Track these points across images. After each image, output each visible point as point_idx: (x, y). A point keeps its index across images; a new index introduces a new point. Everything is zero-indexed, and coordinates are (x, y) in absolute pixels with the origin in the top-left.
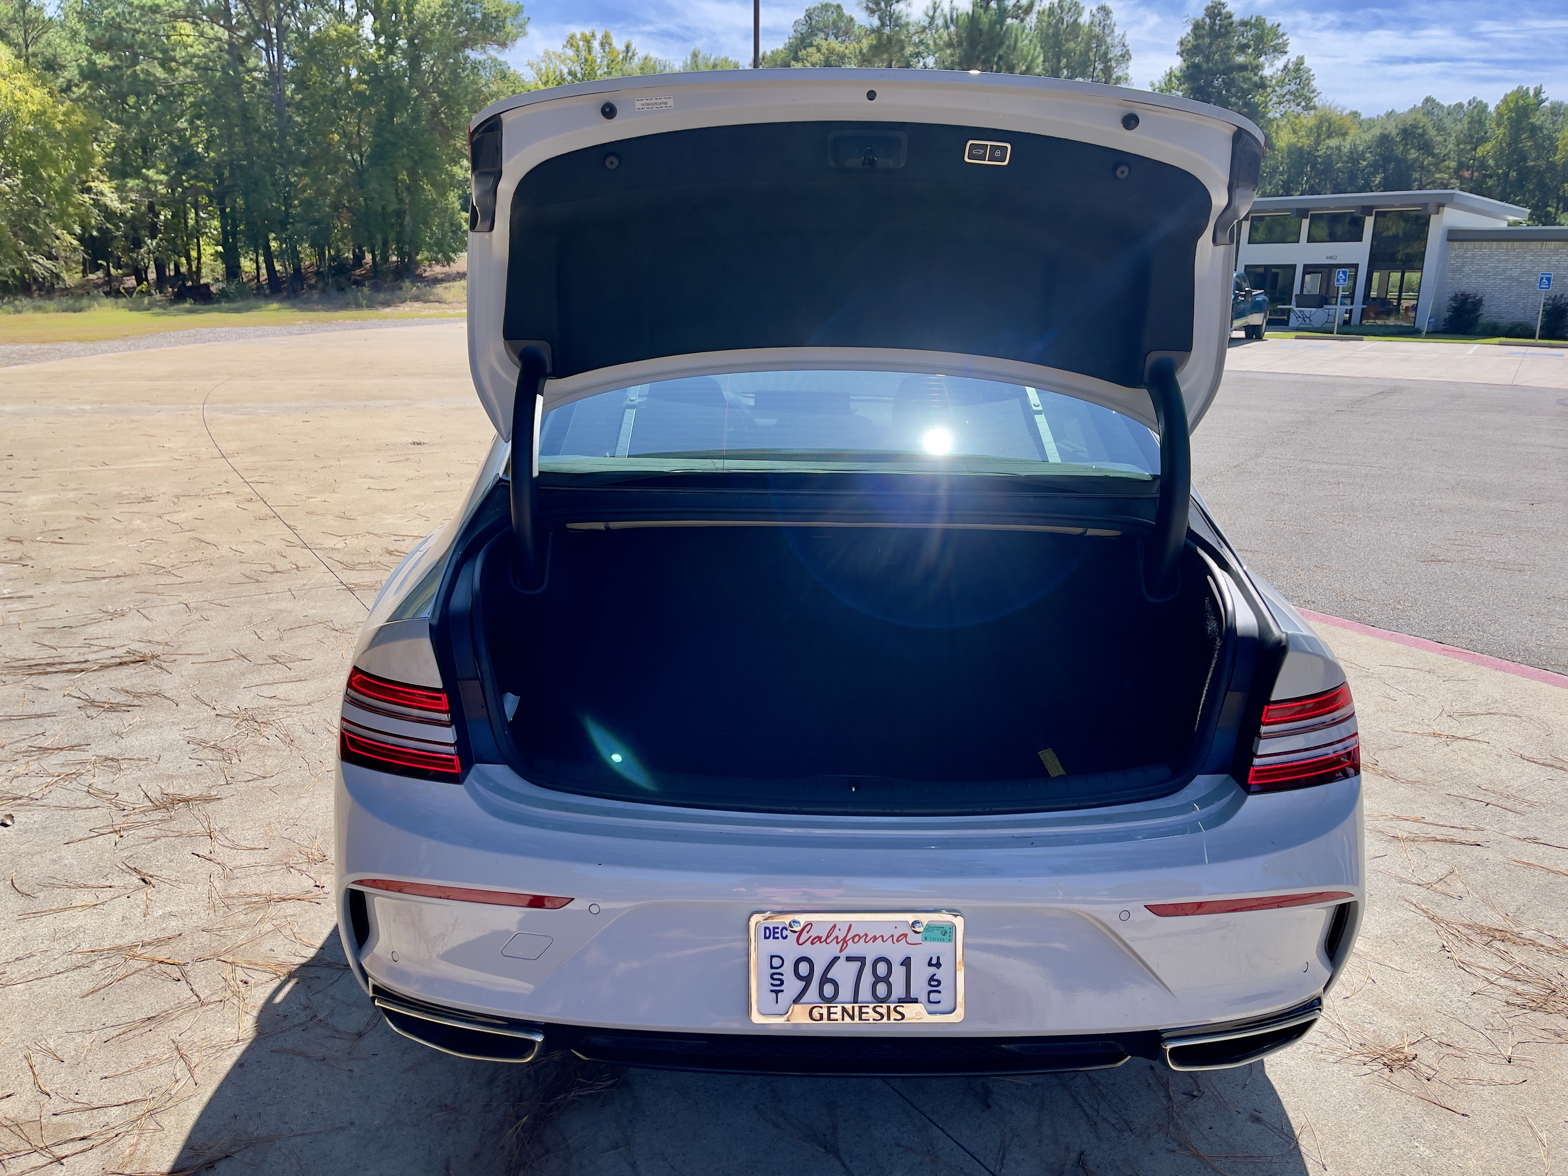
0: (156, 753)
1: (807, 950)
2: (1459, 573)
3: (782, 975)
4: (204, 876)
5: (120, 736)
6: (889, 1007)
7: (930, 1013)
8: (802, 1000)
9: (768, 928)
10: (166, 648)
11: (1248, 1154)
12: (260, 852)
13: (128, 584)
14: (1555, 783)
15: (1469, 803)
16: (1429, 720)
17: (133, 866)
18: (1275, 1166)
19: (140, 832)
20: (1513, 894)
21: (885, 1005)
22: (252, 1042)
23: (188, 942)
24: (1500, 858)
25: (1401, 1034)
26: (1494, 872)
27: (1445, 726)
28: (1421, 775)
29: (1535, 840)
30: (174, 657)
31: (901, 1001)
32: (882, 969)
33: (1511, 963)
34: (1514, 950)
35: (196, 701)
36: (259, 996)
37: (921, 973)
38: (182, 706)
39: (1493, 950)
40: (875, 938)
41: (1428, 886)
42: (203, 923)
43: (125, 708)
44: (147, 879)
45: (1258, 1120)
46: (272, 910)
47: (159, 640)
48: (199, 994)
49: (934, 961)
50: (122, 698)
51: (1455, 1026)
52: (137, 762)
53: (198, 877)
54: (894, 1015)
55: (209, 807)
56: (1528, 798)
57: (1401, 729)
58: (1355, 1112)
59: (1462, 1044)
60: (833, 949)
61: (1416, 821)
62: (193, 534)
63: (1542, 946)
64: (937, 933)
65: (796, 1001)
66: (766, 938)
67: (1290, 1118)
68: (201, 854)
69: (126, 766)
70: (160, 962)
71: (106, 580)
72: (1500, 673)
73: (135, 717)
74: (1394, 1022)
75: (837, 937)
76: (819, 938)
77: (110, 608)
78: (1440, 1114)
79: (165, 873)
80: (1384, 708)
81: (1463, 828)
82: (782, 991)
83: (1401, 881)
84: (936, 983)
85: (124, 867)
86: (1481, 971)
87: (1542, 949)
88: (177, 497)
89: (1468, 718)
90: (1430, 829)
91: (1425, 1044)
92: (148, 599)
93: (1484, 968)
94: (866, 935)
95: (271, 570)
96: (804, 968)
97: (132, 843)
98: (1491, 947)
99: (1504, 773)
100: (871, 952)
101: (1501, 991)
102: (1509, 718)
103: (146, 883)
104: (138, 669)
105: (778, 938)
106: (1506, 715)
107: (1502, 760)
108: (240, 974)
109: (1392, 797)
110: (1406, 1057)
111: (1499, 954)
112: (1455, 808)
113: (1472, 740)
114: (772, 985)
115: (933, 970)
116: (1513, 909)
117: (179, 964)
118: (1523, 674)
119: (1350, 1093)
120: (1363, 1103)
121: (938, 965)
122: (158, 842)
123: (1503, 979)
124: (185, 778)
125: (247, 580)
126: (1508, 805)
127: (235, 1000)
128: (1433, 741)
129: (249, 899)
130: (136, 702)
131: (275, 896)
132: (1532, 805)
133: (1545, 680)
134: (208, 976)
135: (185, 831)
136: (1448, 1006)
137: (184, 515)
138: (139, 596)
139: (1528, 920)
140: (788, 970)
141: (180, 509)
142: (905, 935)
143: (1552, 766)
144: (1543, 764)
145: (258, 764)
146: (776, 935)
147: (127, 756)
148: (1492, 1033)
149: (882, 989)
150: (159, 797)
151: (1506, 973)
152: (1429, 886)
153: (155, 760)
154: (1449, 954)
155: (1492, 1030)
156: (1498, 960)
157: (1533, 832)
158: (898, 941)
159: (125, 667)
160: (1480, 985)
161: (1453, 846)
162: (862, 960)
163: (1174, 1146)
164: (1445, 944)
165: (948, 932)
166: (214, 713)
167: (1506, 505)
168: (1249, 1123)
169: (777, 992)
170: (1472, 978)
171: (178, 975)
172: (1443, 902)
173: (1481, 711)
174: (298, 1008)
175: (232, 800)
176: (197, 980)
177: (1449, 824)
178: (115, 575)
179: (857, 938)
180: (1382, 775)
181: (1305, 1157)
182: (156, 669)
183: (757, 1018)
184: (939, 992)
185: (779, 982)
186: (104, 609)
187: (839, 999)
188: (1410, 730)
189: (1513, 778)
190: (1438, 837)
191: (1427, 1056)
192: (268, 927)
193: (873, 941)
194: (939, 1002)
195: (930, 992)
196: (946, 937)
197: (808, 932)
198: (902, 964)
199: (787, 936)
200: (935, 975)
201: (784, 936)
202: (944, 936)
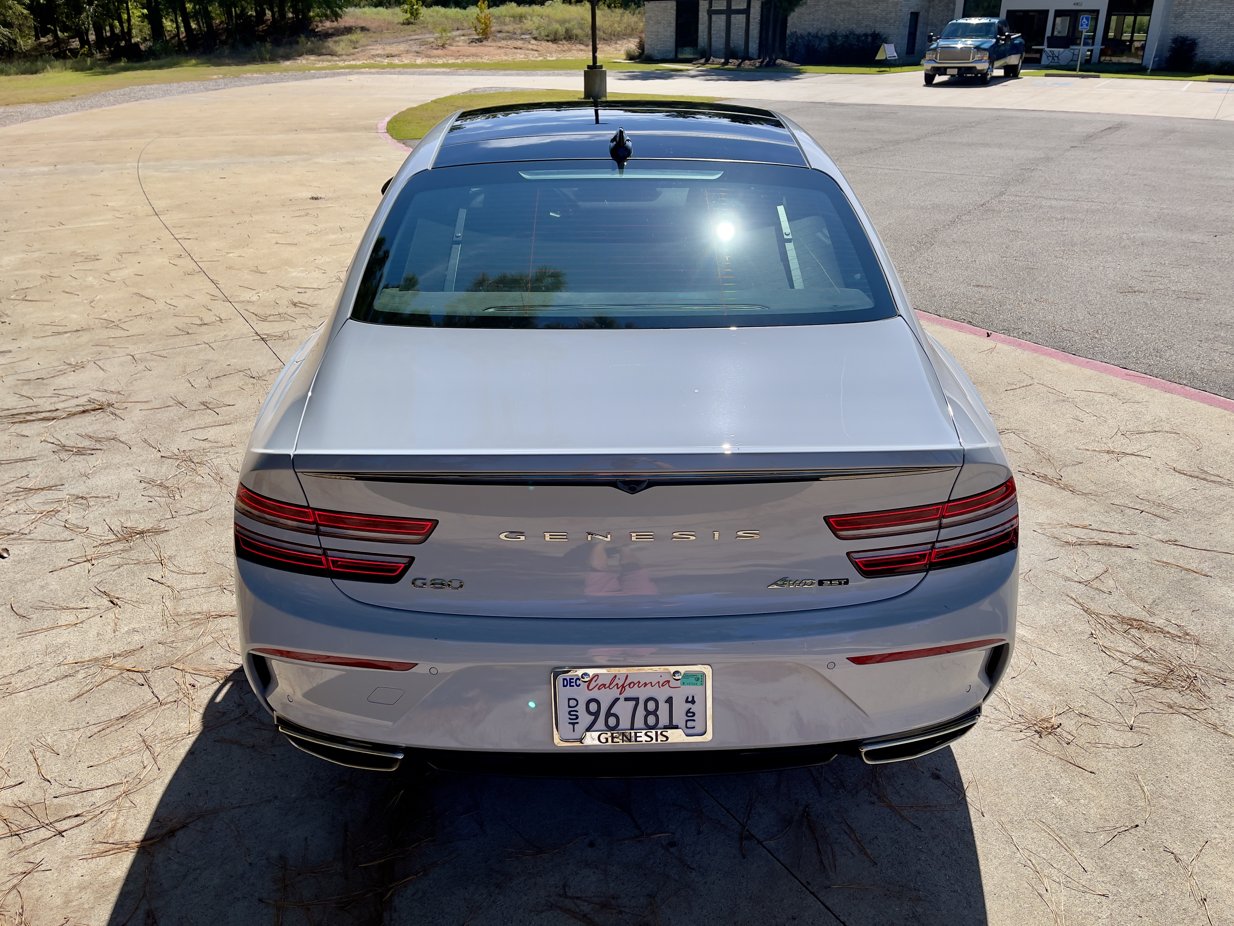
0: (116, 491)
1: (595, 694)
2: (1149, 302)
3: (577, 712)
4: (158, 598)
5: (86, 476)
6: (656, 733)
7: (687, 735)
8: (594, 728)
9: (566, 679)
10: (119, 396)
11: (927, 804)
12: (200, 576)
13: (85, 337)
14: (1198, 492)
15: (1127, 511)
16: (1107, 438)
17: (103, 590)
18: (946, 813)
19: (107, 561)
20: (1151, 589)
21: (654, 731)
22: (200, 734)
23: (148, 652)
24: (1146, 558)
25: (1051, 707)
26: (1139, 571)
27: (1120, 443)
28: (1093, 488)
29: (1175, 543)
30: (125, 405)
31: (666, 727)
33: (1142, 647)
34: (1146, 636)
35: (145, 445)
36: (203, 697)
37: (680, 708)
38: (134, 449)
39: (1130, 636)
40: (646, 684)
41: (1085, 584)
42: (159, 638)
43: (89, 452)
44: (116, 601)
45: (938, 777)
46: (211, 625)
47: (113, 389)
48: (158, 696)
49: (690, 699)
50: (86, 443)
51: (1092, 699)
52: (102, 499)
53: (154, 598)
54: (660, 738)
55: (159, 538)
56: (1175, 505)
57: (1083, 447)
58: (1010, 769)
59: (1096, 715)
60: (615, 693)
61: (1084, 527)
62: (135, 290)
63: (1168, 633)
64: (692, 680)
66: (564, 686)
67: (961, 775)
68: (155, 578)
69: (93, 503)
70: (128, 670)
71: (68, 335)
72: (1168, 395)
73: (97, 460)
74: (1047, 697)
75: (617, 684)
76: (604, 685)
77: (73, 361)
78: (1073, 771)
79: (128, 595)
80: (1072, 428)
81: (1120, 533)
82: (577, 723)
83: (1067, 579)
84: (692, 714)
85: (96, 591)
86: (1118, 654)
87: (1168, 635)
88: (121, 254)
89: (1137, 436)
90: (1094, 534)
91: (1069, 715)
92: (102, 351)
93: (1121, 652)
94: (639, 682)
95: (199, 322)
96: (593, 707)
97: (101, 570)
98: (1129, 634)
99: (1159, 484)
100: (643, 694)
101: (1132, 671)
102: (1169, 435)
103: (114, 604)
104: (97, 416)
105: (573, 686)
106: (1167, 432)
107: (1158, 473)
108: (189, 679)
109: (1069, 507)
110: (1053, 726)
111: (1134, 640)
112: (1116, 516)
113: (1138, 456)
114: (570, 719)
115: (689, 705)
116: (1150, 601)
117: (142, 672)
118: (1186, 395)
119: (1007, 755)
120: (1017, 762)
121: (693, 702)
122: (121, 569)
123: (1134, 661)
124: (140, 513)
125: (180, 333)
126: (1157, 512)
127: (186, 700)
128: (1107, 457)
129: (193, 617)
130: (98, 446)
131: (213, 614)
132: (1177, 512)
133: (1203, 400)
134: (165, 681)
135: (141, 559)
136: (1090, 683)
137: (126, 271)
138: (95, 349)
139: (1160, 611)
140: (581, 708)
141: (123, 266)
142: (668, 682)
143: (1197, 477)
144: (1191, 476)
145: (196, 500)
146: (572, 684)
147: (93, 494)
148: (1121, 706)
149: (651, 720)
150: (120, 530)
151: (1137, 656)
152: (1087, 583)
153: (116, 497)
154: (1095, 641)
155: (1121, 703)
156: (1131, 644)
157: (1175, 535)
158: (662, 686)
159: (87, 414)
160: (1117, 665)
161: (1110, 549)
162: (637, 700)
163: (874, 799)
164: (1093, 632)
165: (700, 678)
166: (159, 454)
167: (1195, 237)
168: (931, 780)
169: (573, 724)
170: (1111, 660)
171: (141, 681)
172: (1097, 596)
173: (1149, 430)
174: (233, 706)
175: (177, 532)
176: (157, 685)
177: (1110, 530)
178: (75, 329)
179: (632, 684)
180: (1064, 489)
181: (970, 806)
182: (111, 416)
183: (558, 742)
184: (694, 720)
185: (575, 717)
186: (68, 362)
187: (619, 727)
188: (1090, 448)
189: (1165, 489)
190: (1100, 541)
191: (1069, 724)
192: (209, 639)
193: (644, 687)
194: (694, 727)
195: (687, 721)
196: (699, 682)
197: (595, 681)
198: (666, 702)
199: (580, 684)
200: (691, 709)
201: (578, 684)
202: (697, 681)
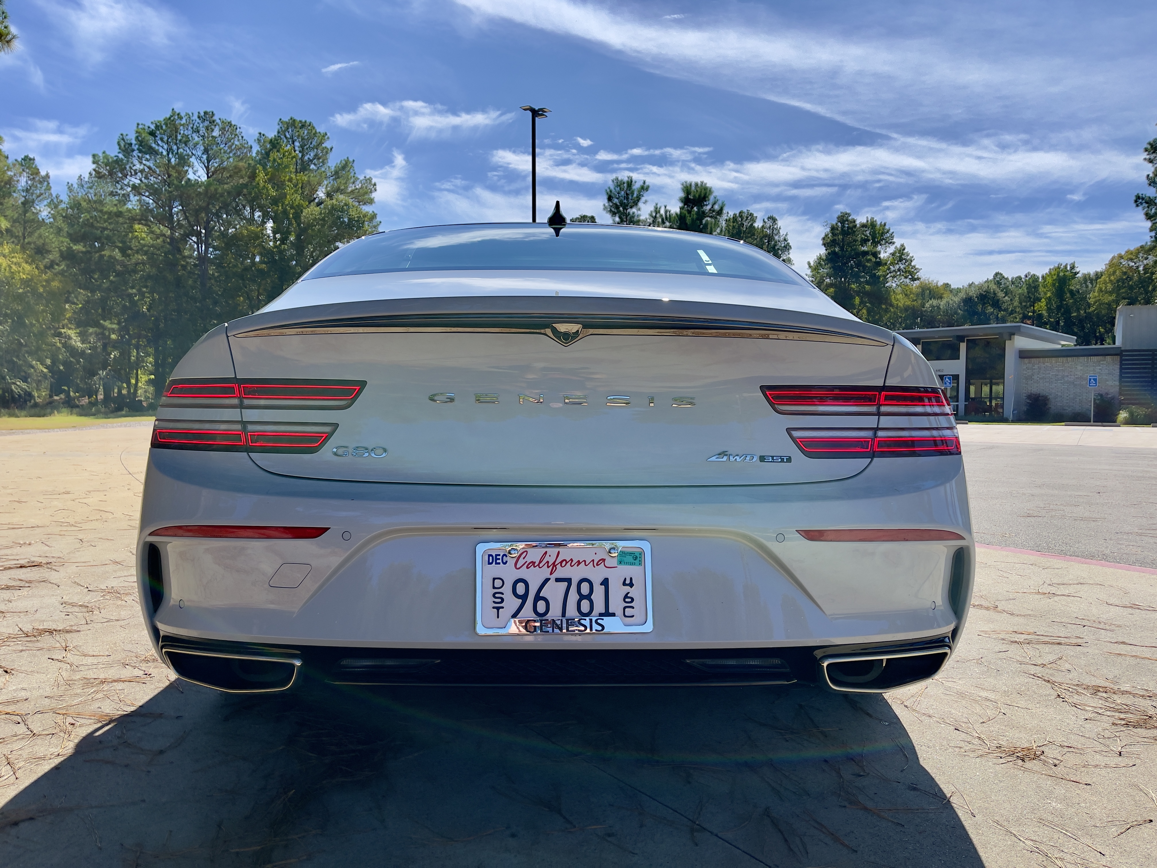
0: (34, 609)
1: (523, 573)
3: (503, 594)
4: (54, 670)
5: (9, 601)
6: (591, 620)
7: (625, 625)
8: (519, 616)
9: (492, 555)
10: (59, 559)
11: (907, 808)
13: (38, 530)
14: (1134, 615)
15: (1069, 625)
16: (1034, 586)
18: (931, 815)
20: (1110, 669)
21: (587, 618)
22: (71, 756)
23: (32, 703)
24: (1097, 652)
25: (1030, 741)
26: (1094, 659)
27: (1048, 589)
28: (1031, 612)
29: (1124, 643)
30: (63, 564)
31: (601, 615)
32: (585, 589)
33: (1113, 703)
34: (1115, 697)
35: (75, 585)
36: (82, 732)
37: (617, 592)
38: (62, 587)
39: (1098, 697)
40: (579, 563)
42: (47, 694)
43: (18, 588)
44: (8, 670)
45: (915, 789)
46: (105, 687)
47: (54, 556)
48: (32, 730)
49: (628, 582)
50: (17, 584)
51: (1072, 737)
52: (18, 613)
53: (49, 670)
54: (595, 627)
55: (69, 635)
57: (1013, 591)
59: (1080, 746)
60: (545, 572)
61: (1029, 634)
62: (97, 508)
63: (1137, 694)
64: (630, 557)
65: (514, 616)
67: (942, 788)
68: (56, 659)
69: (8, 616)
70: (7, 714)
71: (23, 529)
72: (1085, 565)
73: (24, 592)
74: (1023, 735)
75: (548, 562)
76: (533, 563)
78: (1067, 785)
79: (24, 668)
80: (999, 581)
81: (1066, 638)
82: (503, 608)
83: (1022, 663)
84: (630, 600)
86: (1090, 708)
87: (1137, 696)
89: (1064, 586)
90: (1041, 638)
91: (1050, 746)
92: (52, 538)
93: (1093, 707)
94: (572, 560)
96: (521, 589)
98: (1096, 695)
99: (1095, 611)
100: (575, 574)
101: (1108, 718)
102: (1095, 586)
103: (6, 672)
104: (33, 569)
105: (499, 563)
106: (1092, 584)
107: (1092, 605)
108: (70, 720)
109: (1010, 623)
110: (1035, 754)
111: (1104, 699)
112: (1060, 628)
113: (1068, 596)
114: (494, 602)
115: (627, 589)
116: (1111, 676)
119: (990, 774)
120: (1002, 779)
121: (631, 585)
122: (23, 653)
123: (1109, 712)
124: (54, 621)
126: (1100, 626)
127: (61, 734)
128: (1038, 596)
129: (87, 681)
130: (27, 585)
131: (109, 680)
132: (1118, 627)
134: (43, 721)
135: (46, 647)
136: (1066, 726)
137: (92, 499)
138: (46, 536)
139: (1124, 682)
140: (507, 590)
141: (90, 497)
142: (604, 560)
144: (1124, 607)
145: (116, 612)
146: (498, 561)
147: (10, 611)
149: (585, 606)
150: (31, 630)
151: (1111, 710)
152: (1043, 666)
153: (33, 612)
154: (1063, 700)
155: (1103, 738)
156: (1103, 702)
157: (1121, 639)
159: (24, 568)
160: (1091, 715)
161: (1060, 646)
162: (569, 581)
163: (845, 803)
164: (1059, 694)
165: (638, 557)
166: (86, 590)
168: (908, 791)
169: (498, 609)
170: (1083, 711)
171: (19, 720)
172: (1056, 673)
173: (1074, 583)
174: (113, 738)
175: (89, 632)
176: (34, 723)
177: (1056, 636)
178: (31, 526)
179: (564, 563)
180: (1002, 613)
181: (956, 810)
182: (47, 569)
183: (481, 630)
184: (633, 608)
185: (500, 600)
186: (17, 542)
187: (550, 614)
188: (1020, 591)
189: (1102, 614)
190: (1048, 642)
191: (1052, 753)
192: (99, 695)
193: (578, 566)
194: (633, 616)
195: (625, 608)
196: (637, 562)
197: (524, 558)
198: (601, 584)
199: (507, 562)
200: (629, 593)
201: (504, 561)
202: (635, 560)
